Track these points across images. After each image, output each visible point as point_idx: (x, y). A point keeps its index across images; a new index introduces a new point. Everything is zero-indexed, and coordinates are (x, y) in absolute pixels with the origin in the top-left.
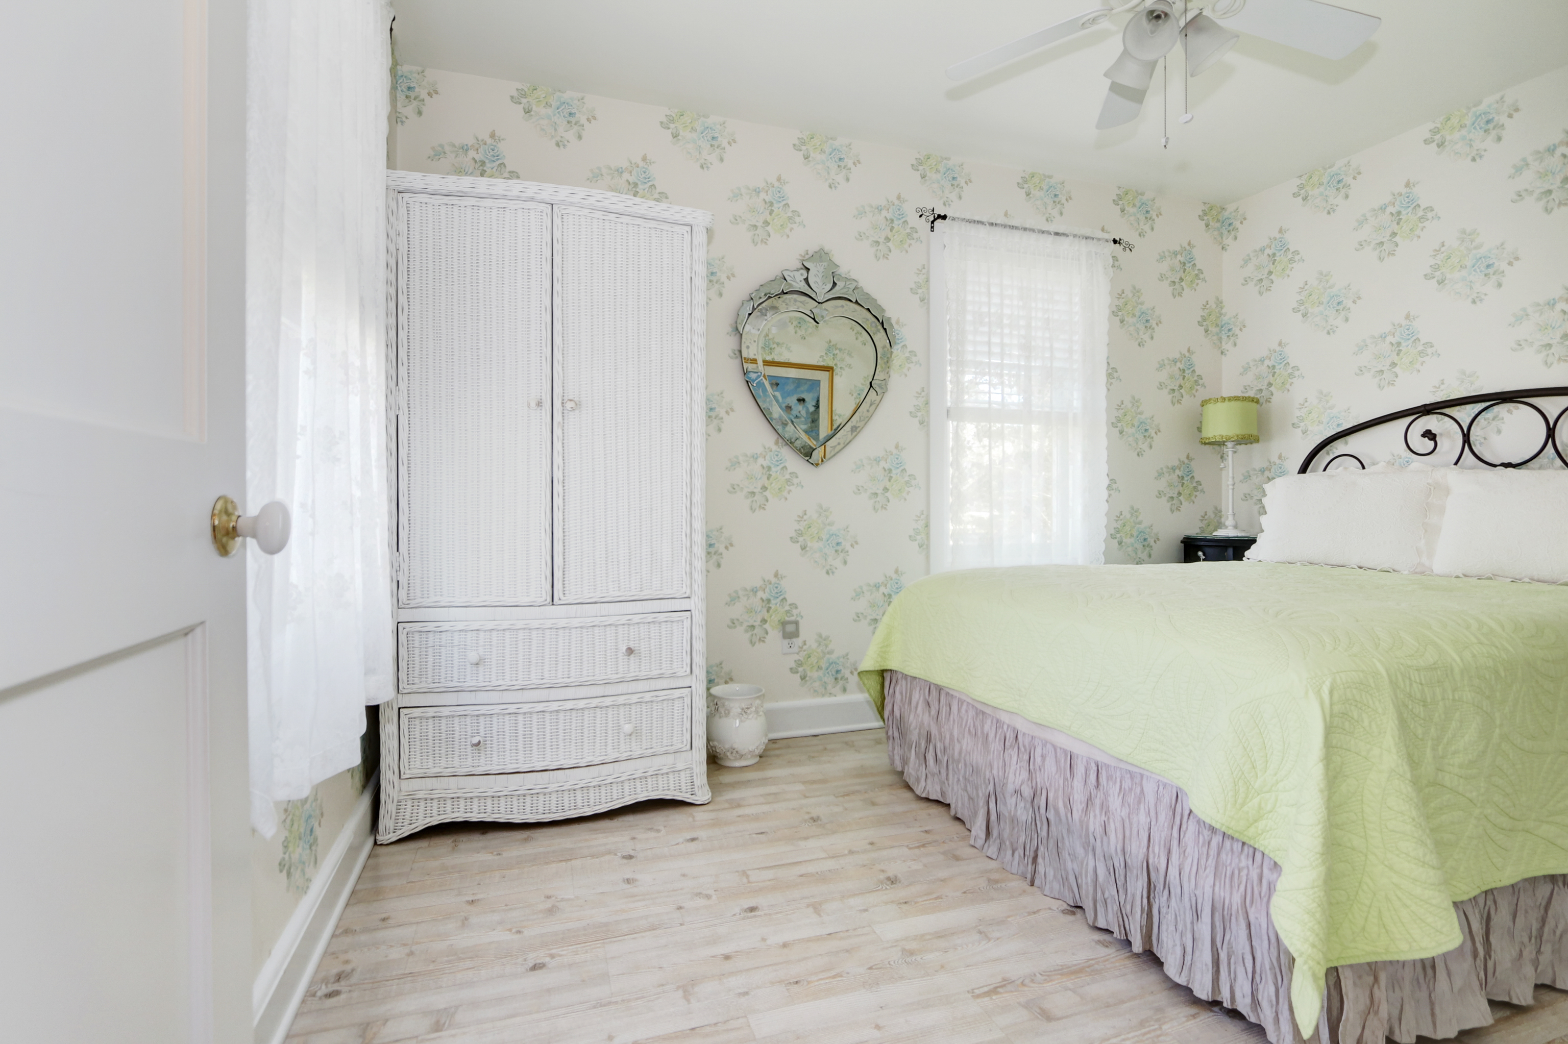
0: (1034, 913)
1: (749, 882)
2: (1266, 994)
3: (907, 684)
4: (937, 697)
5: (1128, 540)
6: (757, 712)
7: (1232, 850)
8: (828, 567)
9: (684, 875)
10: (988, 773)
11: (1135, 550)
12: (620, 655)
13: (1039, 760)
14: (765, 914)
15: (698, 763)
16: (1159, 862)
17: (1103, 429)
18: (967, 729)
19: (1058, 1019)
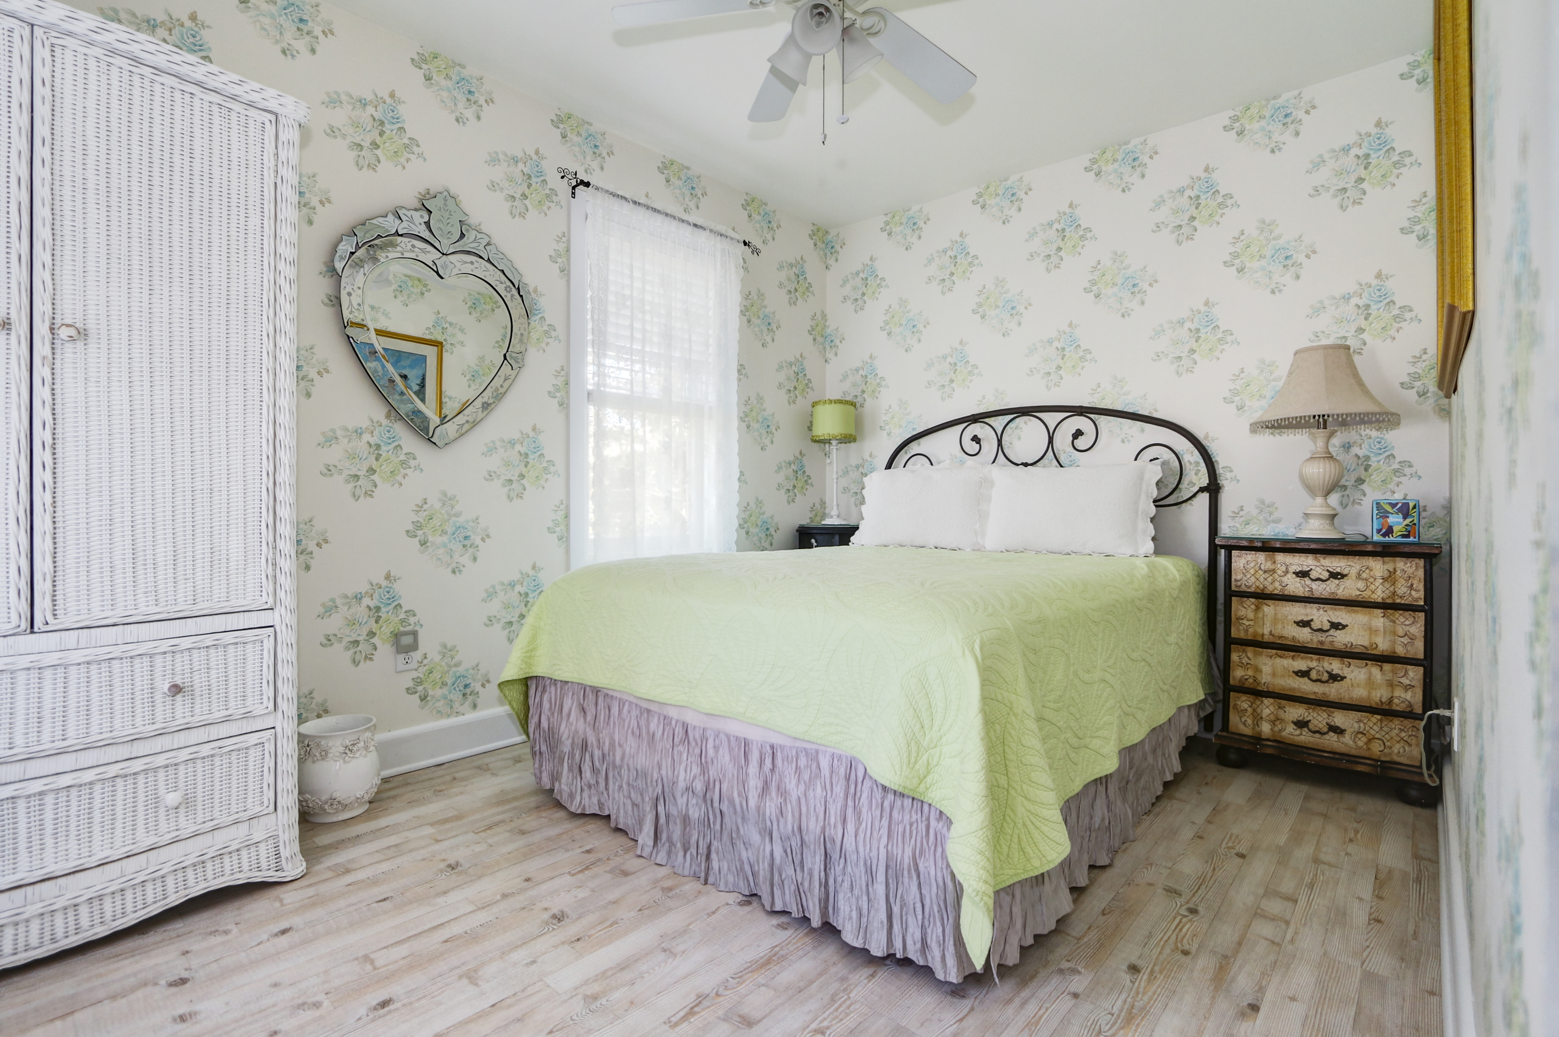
0: (714, 913)
1: (375, 968)
2: (934, 935)
3: (556, 690)
4: (594, 701)
5: (754, 530)
6: (366, 748)
7: (903, 806)
8: (454, 565)
9: (275, 985)
10: (655, 776)
11: (760, 540)
12: (158, 697)
13: (711, 752)
14: (404, 1005)
15: (286, 826)
16: (836, 833)
17: (735, 422)
18: (630, 731)
19: (759, 1021)
